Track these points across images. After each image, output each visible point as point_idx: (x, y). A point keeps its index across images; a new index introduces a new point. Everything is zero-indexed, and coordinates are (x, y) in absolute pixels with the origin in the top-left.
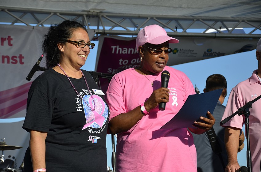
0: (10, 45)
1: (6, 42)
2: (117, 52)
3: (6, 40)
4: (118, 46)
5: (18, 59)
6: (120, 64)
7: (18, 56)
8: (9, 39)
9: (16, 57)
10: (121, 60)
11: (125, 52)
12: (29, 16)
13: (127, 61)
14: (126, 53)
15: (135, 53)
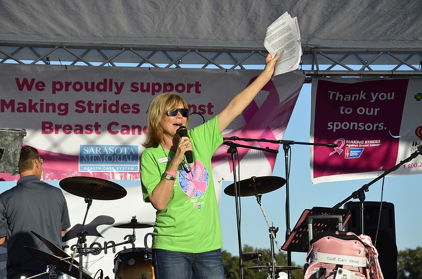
0: (198, 91)
1: (193, 89)
2: (337, 99)
3: (193, 86)
4: (338, 93)
5: (206, 109)
6: (342, 112)
7: (206, 104)
8: (198, 85)
9: (204, 106)
10: (342, 108)
11: (347, 99)
12: (224, 55)
13: (351, 110)
14: (349, 100)
15: (361, 98)
